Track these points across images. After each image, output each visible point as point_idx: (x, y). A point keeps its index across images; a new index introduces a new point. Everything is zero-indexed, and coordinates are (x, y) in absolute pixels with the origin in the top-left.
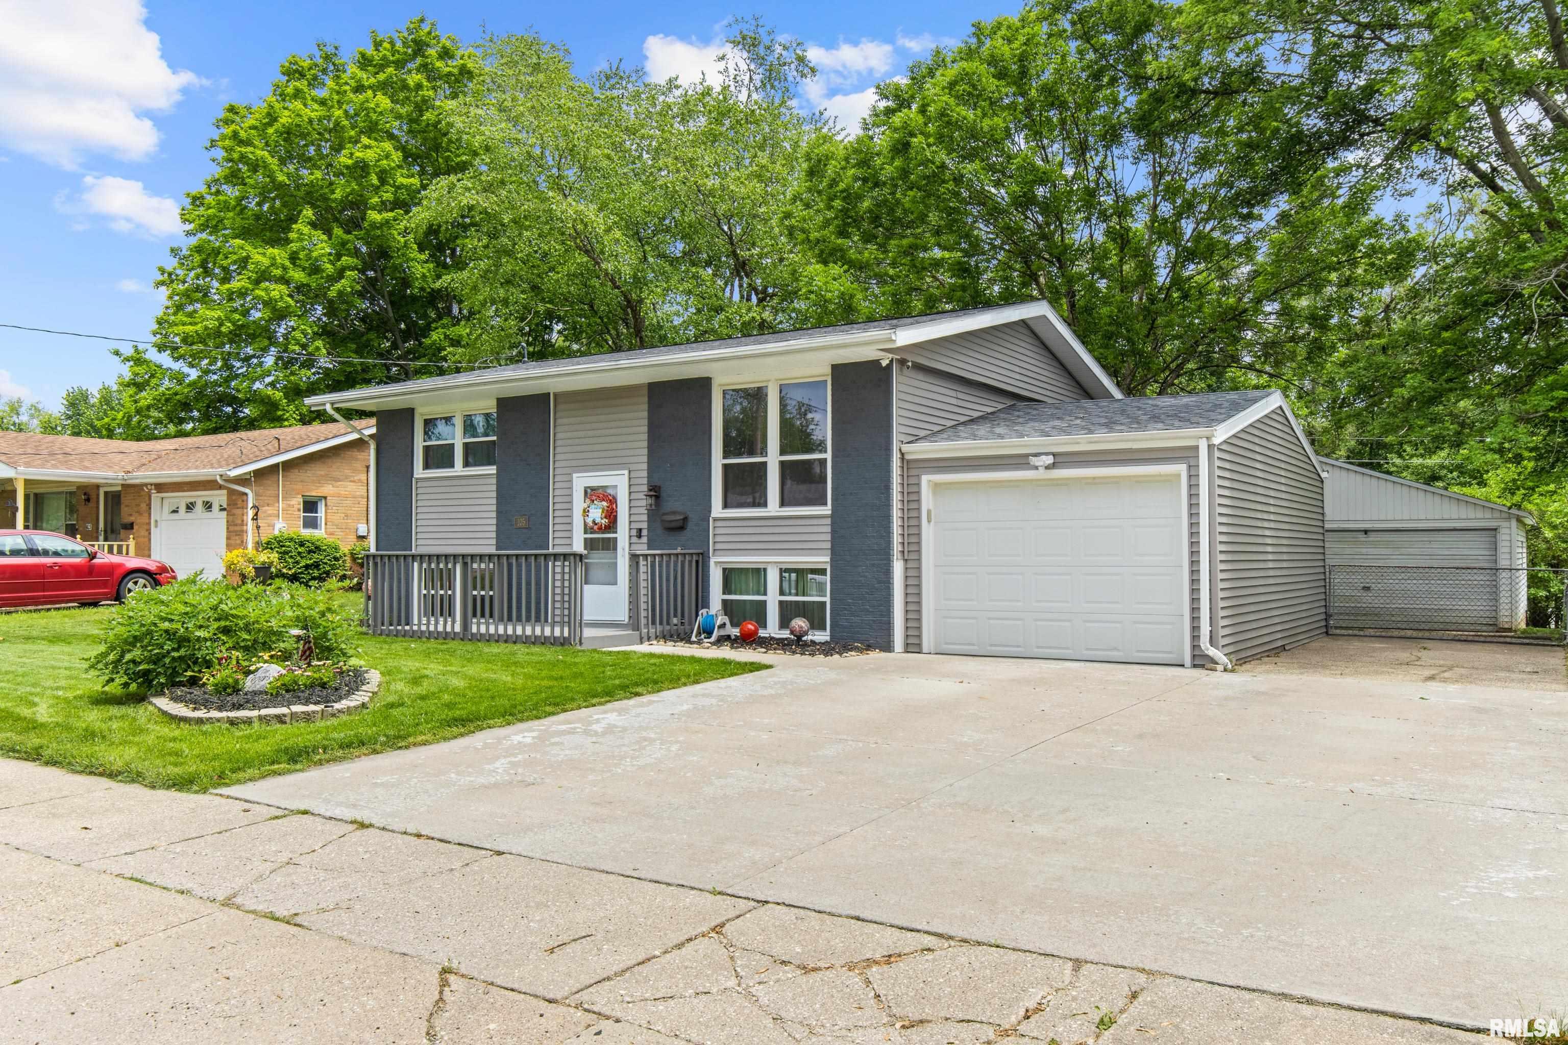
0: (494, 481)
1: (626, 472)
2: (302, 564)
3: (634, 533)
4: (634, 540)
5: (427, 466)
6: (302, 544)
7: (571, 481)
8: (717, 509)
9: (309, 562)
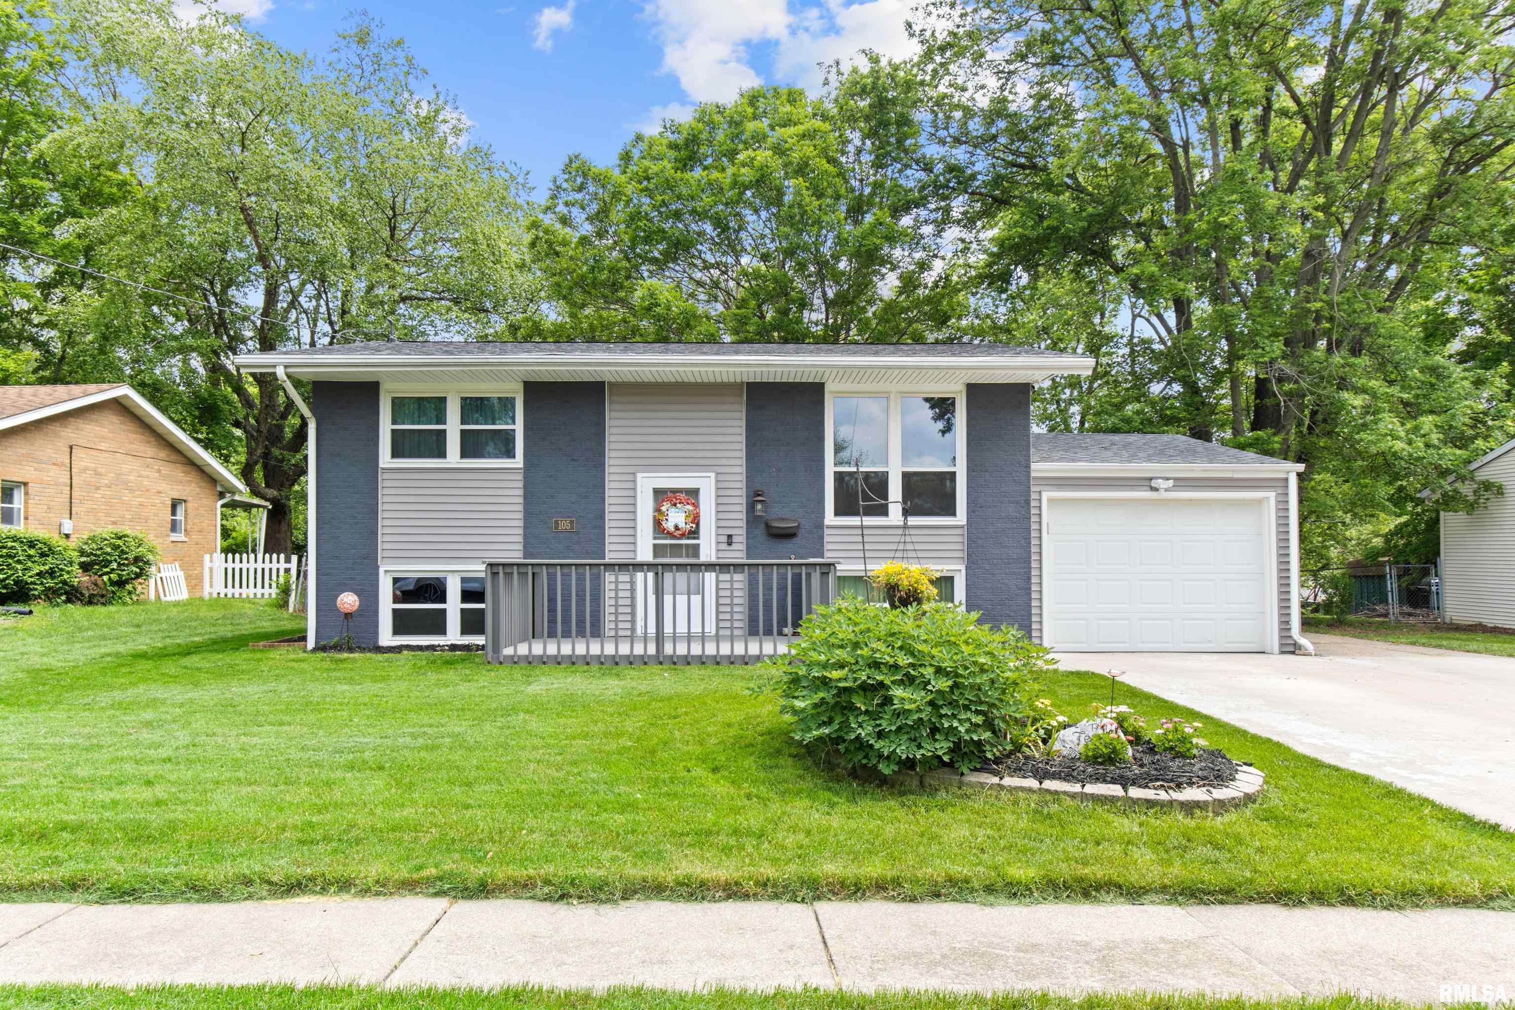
0: (520, 477)
1: (713, 475)
2: (36, 571)
3: (724, 539)
4: (724, 546)
5: (396, 454)
6: (32, 544)
7: (634, 481)
8: (830, 517)
9: (42, 568)
